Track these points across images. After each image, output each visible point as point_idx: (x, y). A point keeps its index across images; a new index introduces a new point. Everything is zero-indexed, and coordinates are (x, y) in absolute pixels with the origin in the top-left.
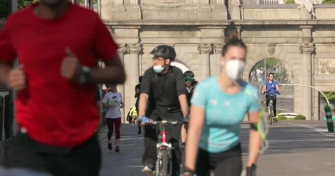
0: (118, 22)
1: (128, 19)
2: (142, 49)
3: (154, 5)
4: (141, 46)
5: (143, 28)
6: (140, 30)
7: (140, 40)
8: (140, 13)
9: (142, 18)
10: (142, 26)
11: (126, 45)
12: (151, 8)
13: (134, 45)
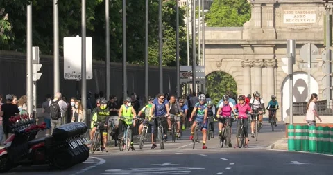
0: (257, 41)
1: (264, 39)
2: (277, 63)
3: (286, 28)
4: (276, 61)
5: (277, 46)
6: (275, 48)
7: (275, 56)
8: (275, 34)
9: (276, 38)
10: (276, 44)
11: (264, 60)
12: (283, 30)
13: (271, 60)
